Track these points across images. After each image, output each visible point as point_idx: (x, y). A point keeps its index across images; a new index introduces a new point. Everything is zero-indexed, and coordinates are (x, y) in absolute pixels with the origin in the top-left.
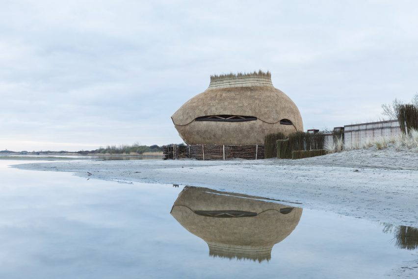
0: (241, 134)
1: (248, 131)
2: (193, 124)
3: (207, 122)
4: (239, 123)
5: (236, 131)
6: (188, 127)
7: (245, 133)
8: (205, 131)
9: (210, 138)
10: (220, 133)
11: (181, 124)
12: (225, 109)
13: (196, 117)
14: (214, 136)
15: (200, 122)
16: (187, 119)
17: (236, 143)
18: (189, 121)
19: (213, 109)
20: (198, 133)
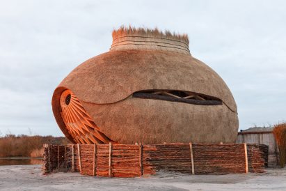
0: (207, 125)
1: (216, 122)
2: (128, 102)
3: (157, 101)
4: (205, 106)
5: (203, 120)
6: (116, 109)
7: (213, 124)
8: (153, 118)
9: (160, 131)
10: (178, 121)
11: (101, 102)
12: (182, 82)
13: (135, 90)
14: (169, 127)
15: (144, 101)
16: (114, 92)
17: (198, 140)
18: (120, 96)
19: (164, 78)
20: (137, 121)
